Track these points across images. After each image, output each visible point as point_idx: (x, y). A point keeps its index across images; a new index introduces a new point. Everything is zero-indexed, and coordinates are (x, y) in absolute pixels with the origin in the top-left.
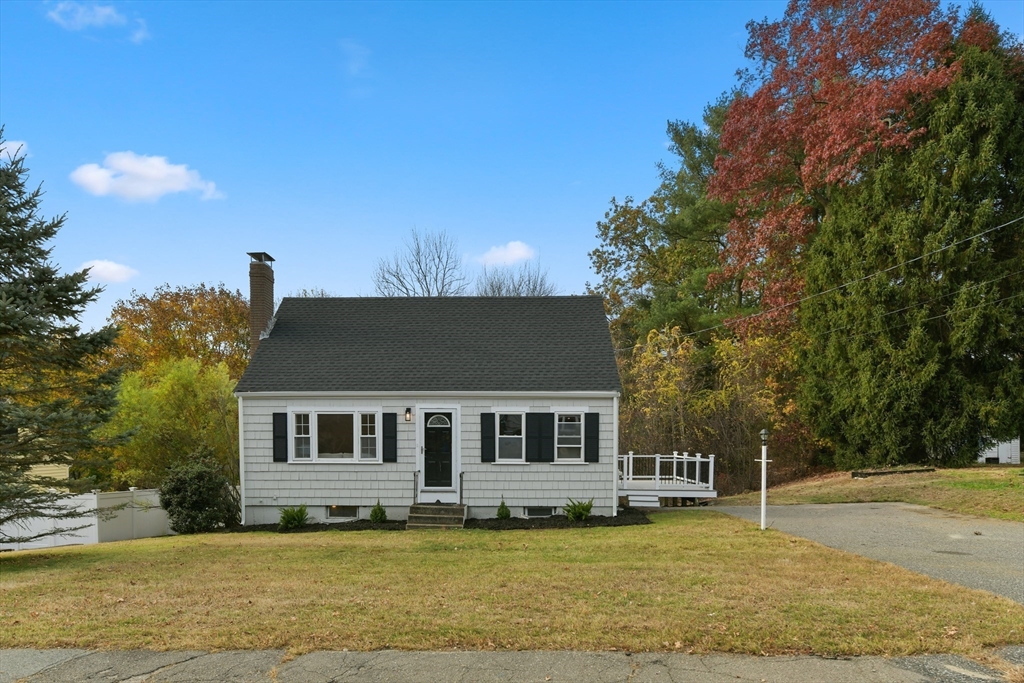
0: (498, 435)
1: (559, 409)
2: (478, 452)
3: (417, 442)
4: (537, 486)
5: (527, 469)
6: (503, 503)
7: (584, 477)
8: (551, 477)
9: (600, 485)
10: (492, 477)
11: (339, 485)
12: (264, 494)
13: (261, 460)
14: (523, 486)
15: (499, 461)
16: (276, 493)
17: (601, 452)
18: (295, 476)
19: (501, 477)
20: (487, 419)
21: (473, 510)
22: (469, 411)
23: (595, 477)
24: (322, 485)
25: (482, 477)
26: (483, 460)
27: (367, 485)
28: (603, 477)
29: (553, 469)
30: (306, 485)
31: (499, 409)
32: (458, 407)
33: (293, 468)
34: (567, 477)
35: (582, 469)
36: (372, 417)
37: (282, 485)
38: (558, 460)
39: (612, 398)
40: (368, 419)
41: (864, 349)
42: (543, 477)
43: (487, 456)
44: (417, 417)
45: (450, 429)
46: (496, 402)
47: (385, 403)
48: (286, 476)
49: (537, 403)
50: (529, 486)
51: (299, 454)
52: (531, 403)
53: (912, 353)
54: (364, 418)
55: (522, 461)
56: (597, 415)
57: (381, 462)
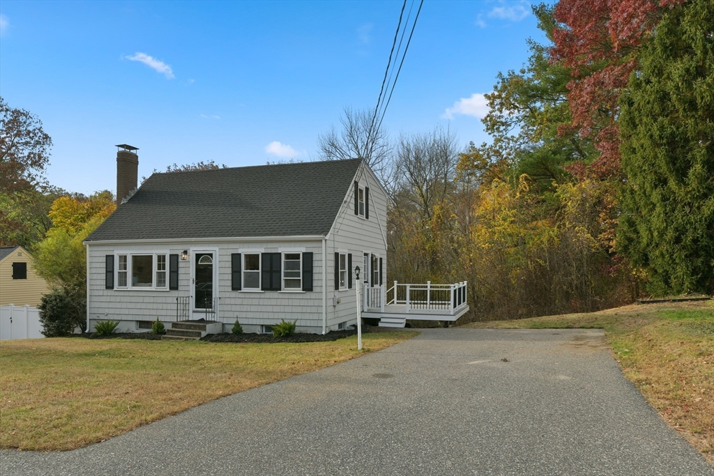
0: (243, 270)
1: (284, 250)
2: (230, 283)
3: (191, 275)
4: (269, 309)
5: (262, 296)
6: (237, 322)
7: (303, 302)
8: (279, 302)
9: (314, 309)
10: (239, 301)
11: (143, 306)
12: (100, 311)
13: (99, 288)
14: (260, 309)
15: (244, 289)
16: (107, 311)
17: (315, 284)
18: (118, 299)
19: (245, 302)
20: (236, 258)
21: (226, 326)
22: (224, 252)
23: (311, 303)
24: (133, 306)
25: (233, 301)
26: (234, 289)
27: (160, 306)
28: (316, 303)
29: (281, 296)
30: (124, 305)
31: (245, 250)
32: (216, 248)
33: (117, 294)
34: (290, 302)
35: (301, 296)
36: (164, 257)
37: (111, 305)
38: (284, 289)
39: (321, 241)
40: (161, 259)
41: (656, 186)
42: (273, 302)
43: (236, 286)
44: (191, 257)
45: (212, 265)
46: (242, 245)
47: (172, 247)
48: (113, 299)
49: (270, 245)
50: (264, 309)
51: (120, 284)
52: (265, 245)
53: (694, 190)
54: (159, 257)
55: (259, 290)
56: (312, 254)
57: (168, 290)
